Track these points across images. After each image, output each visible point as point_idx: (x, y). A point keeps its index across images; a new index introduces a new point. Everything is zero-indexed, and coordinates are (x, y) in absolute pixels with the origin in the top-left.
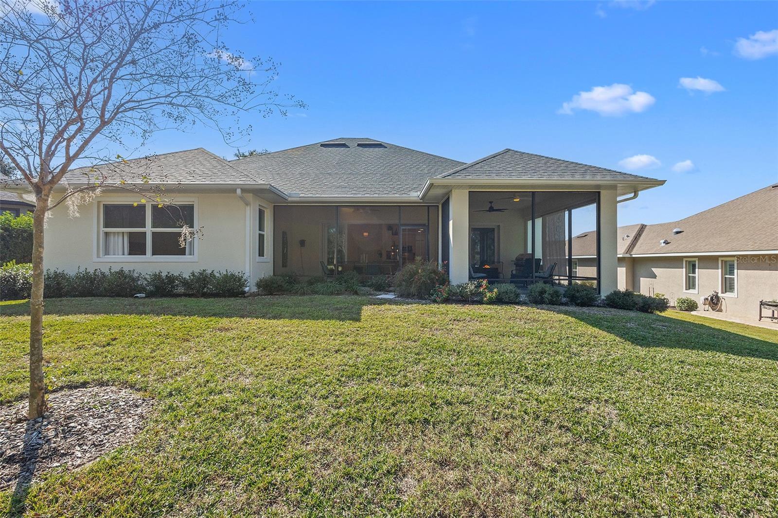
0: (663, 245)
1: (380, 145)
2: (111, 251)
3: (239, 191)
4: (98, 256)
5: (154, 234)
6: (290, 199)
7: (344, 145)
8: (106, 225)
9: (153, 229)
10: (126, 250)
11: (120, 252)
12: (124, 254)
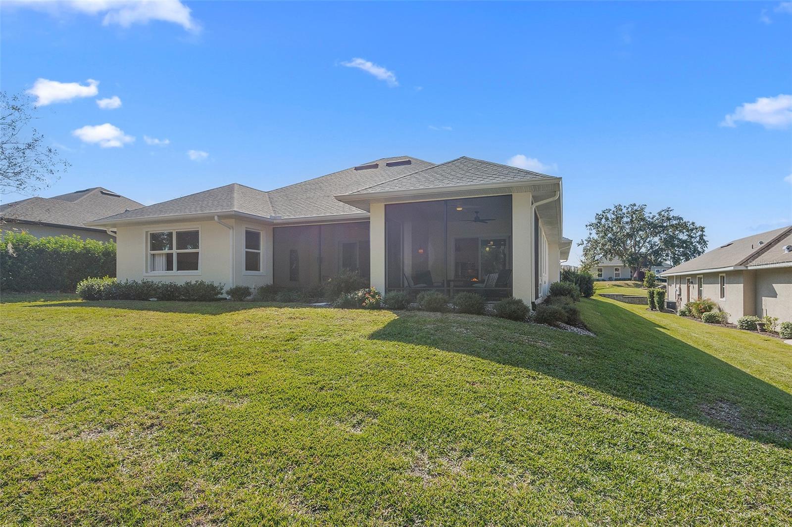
0: (786, 252)
1: (407, 163)
2: (156, 269)
3: (216, 218)
4: (147, 272)
5: (178, 254)
6: (275, 221)
7: (374, 166)
8: (153, 248)
9: (177, 251)
10: (165, 267)
11: (162, 269)
12: (163, 270)
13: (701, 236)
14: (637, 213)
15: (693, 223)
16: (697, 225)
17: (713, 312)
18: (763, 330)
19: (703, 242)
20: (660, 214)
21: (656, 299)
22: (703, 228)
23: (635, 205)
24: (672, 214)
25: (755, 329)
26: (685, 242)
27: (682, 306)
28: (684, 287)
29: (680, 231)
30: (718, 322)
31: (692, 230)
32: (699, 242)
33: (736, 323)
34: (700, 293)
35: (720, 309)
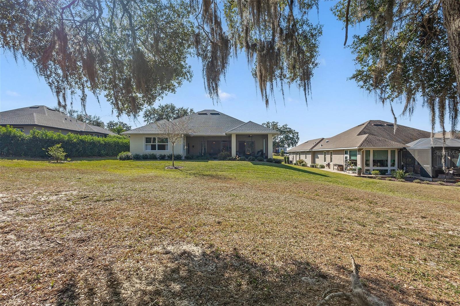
0: (321, 146)
1: (218, 114)
2: (147, 149)
4: (144, 150)
5: (158, 145)
7: (206, 114)
8: (146, 143)
9: (158, 143)
10: (151, 149)
11: (149, 150)
13: (297, 136)
14: (275, 125)
15: (294, 131)
16: (296, 131)
17: (304, 163)
18: (316, 167)
19: (298, 138)
20: (283, 126)
21: (286, 160)
22: (298, 133)
23: (274, 122)
24: (287, 127)
25: (314, 167)
26: (292, 138)
27: (294, 162)
28: (295, 156)
29: (290, 133)
30: (305, 166)
31: (294, 133)
32: (296, 138)
33: (310, 166)
34: (300, 157)
35: (305, 162)
